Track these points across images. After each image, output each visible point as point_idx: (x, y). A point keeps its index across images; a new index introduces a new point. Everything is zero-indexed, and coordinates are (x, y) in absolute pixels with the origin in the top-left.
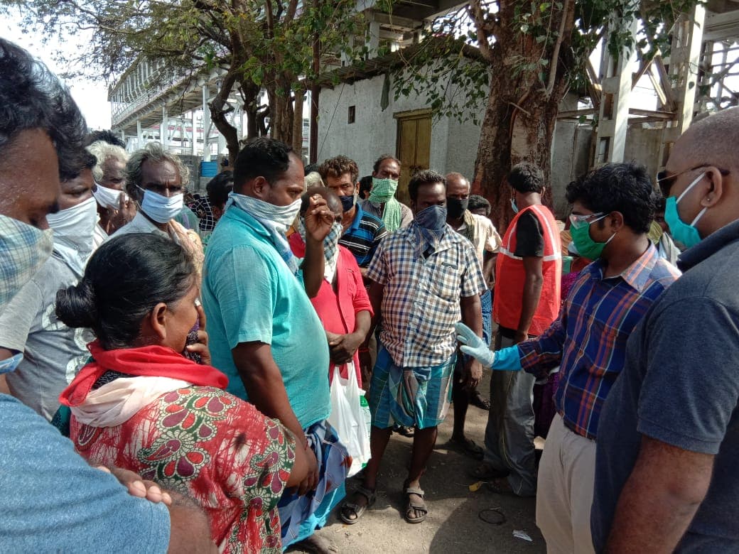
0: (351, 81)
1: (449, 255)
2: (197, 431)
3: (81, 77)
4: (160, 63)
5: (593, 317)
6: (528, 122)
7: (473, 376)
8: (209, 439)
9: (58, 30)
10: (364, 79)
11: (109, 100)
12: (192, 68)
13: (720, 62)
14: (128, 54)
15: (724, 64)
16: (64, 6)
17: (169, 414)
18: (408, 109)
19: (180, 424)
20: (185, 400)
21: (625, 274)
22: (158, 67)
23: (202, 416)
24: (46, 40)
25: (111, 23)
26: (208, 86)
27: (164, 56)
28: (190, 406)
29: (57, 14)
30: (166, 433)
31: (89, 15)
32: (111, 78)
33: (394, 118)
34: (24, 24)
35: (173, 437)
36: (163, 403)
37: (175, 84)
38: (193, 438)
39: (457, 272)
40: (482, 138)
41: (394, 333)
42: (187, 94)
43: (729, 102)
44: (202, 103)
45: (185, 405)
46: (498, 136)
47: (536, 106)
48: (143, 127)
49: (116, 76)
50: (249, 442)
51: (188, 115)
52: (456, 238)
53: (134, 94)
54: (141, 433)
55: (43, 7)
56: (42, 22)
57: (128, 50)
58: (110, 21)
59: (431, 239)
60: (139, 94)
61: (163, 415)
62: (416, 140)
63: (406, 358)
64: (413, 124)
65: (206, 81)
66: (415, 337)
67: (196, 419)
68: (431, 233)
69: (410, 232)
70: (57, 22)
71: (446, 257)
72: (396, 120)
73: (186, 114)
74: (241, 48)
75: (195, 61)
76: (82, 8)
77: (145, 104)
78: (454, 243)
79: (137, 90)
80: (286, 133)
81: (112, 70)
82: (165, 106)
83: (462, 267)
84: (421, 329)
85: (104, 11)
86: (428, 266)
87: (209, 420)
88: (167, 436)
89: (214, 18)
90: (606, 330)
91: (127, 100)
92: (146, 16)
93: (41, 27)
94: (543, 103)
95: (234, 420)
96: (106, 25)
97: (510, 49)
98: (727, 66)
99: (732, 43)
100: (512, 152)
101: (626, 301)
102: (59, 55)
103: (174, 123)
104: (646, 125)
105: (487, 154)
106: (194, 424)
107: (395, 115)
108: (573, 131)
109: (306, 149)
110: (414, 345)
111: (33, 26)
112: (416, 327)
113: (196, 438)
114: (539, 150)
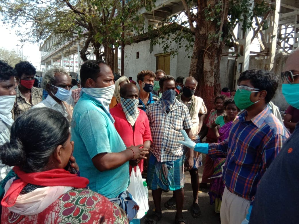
0: (137, 42)
1: (177, 111)
2: (81, 217)
3: (28, 41)
4: (60, 35)
5: (238, 138)
6: (211, 57)
7: (190, 165)
8: (87, 221)
9: (18, 22)
10: (142, 41)
11: (40, 51)
12: (73, 37)
13: (284, 33)
14: (47, 32)
15: (286, 34)
16: (20, 13)
17: (66, 208)
18: (160, 53)
19: (72, 214)
20: (74, 200)
21: (253, 120)
22: (59, 37)
23: (83, 209)
24: (13, 26)
25: (40, 19)
26: (80, 45)
27: (61, 33)
28: (77, 203)
29: (18, 16)
30: (64, 219)
31: (31, 16)
32: (40, 42)
33: (155, 56)
34: (4, 20)
35: (68, 221)
36: (62, 202)
37: (66, 44)
38: (79, 221)
39: (182, 119)
40: (191, 64)
41: (156, 147)
42: (71, 48)
43: (288, 49)
44: (77, 51)
45: (74, 202)
46: (198, 63)
47: (213, 50)
48: (54, 61)
49: (42, 41)
50: (106, 220)
51: (72, 56)
52: (180, 104)
53: (50, 48)
54: (50, 220)
55: (12, 13)
56: (11, 19)
57: (47, 30)
58: (39, 19)
59: (169, 105)
60: (52, 48)
61: (62, 209)
62: (164, 65)
63: (162, 158)
64: (163, 59)
65: (79, 42)
66: (165, 148)
67: (80, 210)
68: (169, 102)
69: (160, 103)
70: (18, 19)
71: (176, 112)
72: (156, 57)
73: (71, 56)
74: (93, 29)
75: (74, 35)
76: (28, 13)
77: (54, 52)
78: (179, 106)
79: (51, 46)
80: (111, 63)
81: (40, 38)
82: (63, 53)
83: (183, 117)
84: (168, 145)
85: (37, 15)
86: (169, 117)
87: (87, 211)
88: (65, 221)
89: (82, 17)
90: (243, 144)
91: (47, 51)
92: (54, 16)
93: (11, 21)
94: (216, 49)
95: (99, 210)
96: (38, 20)
97: (202, 28)
98: (287, 35)
99: (289, 25)
100: (204, 69)
101: (253, 132)
102: (18, 32)
103: (66, 59)
104: (256, 58)
105: (194, 70)
106: (79, 214)
107: (155, 55)
108: (227, 61)
109: (120, 69)
110: (165, 152)
111: (8, 21)
112: (165, 144)
113: (80, 221)
114: (215, 68)
